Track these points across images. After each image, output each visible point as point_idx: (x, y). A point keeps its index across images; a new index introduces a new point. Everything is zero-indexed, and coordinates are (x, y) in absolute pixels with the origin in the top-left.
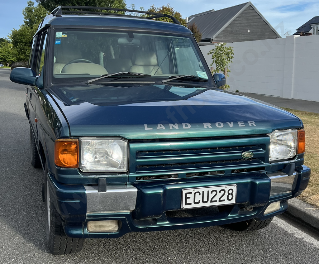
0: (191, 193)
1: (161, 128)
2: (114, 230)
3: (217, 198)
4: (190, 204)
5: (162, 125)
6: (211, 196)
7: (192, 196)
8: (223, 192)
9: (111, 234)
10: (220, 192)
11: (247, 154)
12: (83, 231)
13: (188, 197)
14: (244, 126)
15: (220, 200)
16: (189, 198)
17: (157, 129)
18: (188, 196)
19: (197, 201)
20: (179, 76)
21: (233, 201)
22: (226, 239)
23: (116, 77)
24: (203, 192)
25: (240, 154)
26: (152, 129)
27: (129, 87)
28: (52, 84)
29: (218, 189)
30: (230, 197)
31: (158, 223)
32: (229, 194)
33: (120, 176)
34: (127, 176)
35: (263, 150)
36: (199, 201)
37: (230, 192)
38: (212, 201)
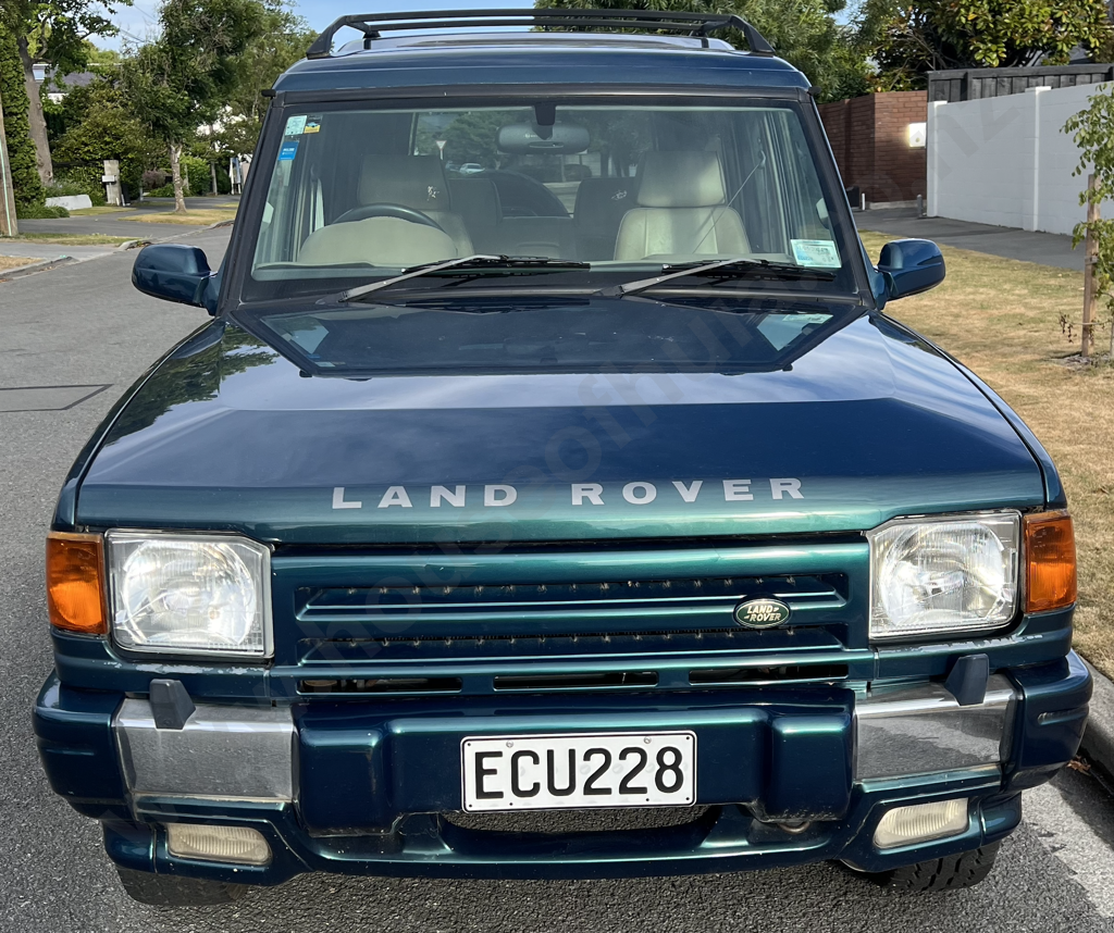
0: (499, 754)
1: (395, 502)
2: (254, 858)
3: (611, 779)
4: (499, 795)
5: (401, 491)
6: (584, 771)
7: (503, 765)
8: (634, 759)
9: (245, 871)
10: (623, 755)
11: (763, 610)
12: (155, 850)
13: (485, 767)
14: (750, 497)
15: (624, 789)
16: (493, 772)
17: (380, 506)
18: (487, 763)
19: (524, 785)
20: (704, 265)
21: (685, 795)
22: (804, 915)
23: (460, 275)
24: (550, 754)
25: (730, 610)
26: (358, 505)
27: (504, 310)
28: (242, 303)
29: (615, 745)
30: (669, 778)
31: (405, 851)
32: (663, 767)
33: (240, 671)
34: (266, 673)
35: (838, 596)
36: (537, 786)
37: (669, 759)
38: (588, 790)
